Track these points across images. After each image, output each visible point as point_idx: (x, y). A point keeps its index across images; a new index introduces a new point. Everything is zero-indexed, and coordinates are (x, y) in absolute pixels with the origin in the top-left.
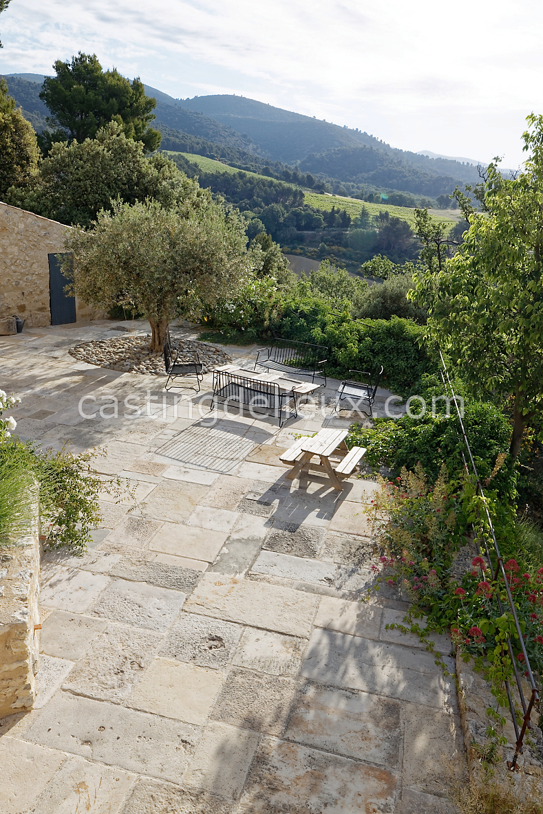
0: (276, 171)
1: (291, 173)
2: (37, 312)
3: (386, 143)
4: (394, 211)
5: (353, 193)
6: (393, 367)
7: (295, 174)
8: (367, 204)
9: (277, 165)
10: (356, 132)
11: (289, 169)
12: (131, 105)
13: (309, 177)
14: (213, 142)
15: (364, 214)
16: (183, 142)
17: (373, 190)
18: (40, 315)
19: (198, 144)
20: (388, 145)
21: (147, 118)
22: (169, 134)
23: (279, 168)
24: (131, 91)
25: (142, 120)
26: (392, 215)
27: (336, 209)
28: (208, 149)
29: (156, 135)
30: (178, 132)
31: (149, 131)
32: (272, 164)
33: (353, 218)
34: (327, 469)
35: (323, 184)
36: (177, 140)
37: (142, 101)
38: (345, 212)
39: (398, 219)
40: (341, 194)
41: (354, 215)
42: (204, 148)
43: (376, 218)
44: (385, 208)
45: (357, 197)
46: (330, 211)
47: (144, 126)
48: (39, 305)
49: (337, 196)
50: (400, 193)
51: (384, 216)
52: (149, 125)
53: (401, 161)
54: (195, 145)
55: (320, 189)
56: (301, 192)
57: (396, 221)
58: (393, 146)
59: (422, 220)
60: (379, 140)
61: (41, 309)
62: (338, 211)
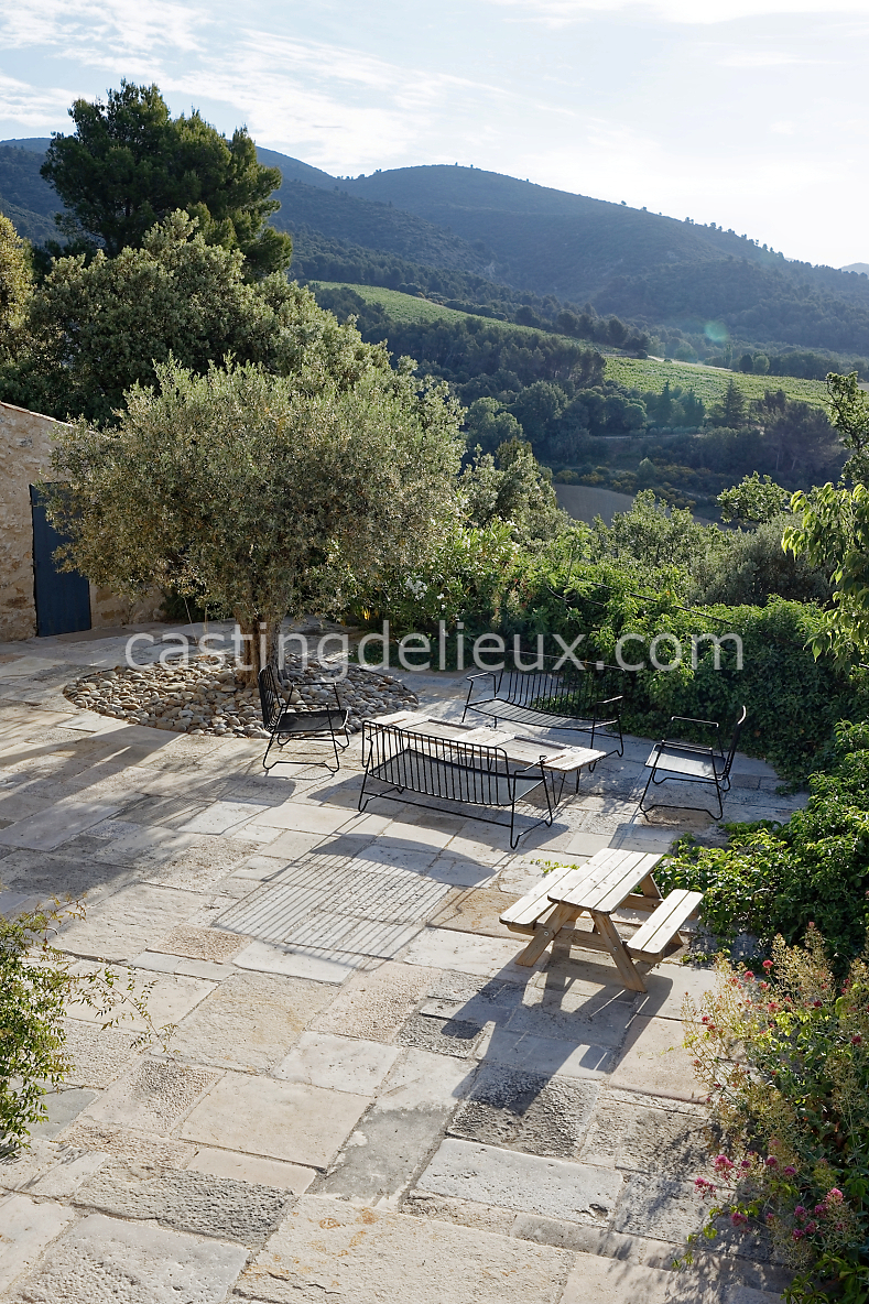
0: (546, 315)
1: (577, 317)
2: (5, 609)
3: (776, 251)
4: (800, 391)
5: (708, 354)
6: (774, 710)
7: (585, 319)
8: (739, 377)
9: (546, 302)
10: (712, 232)
11: (573, 309)
12: (229, 182)
13: (614, 324)
14: (413, 260)
15: (733, 396)
16: (351, 262)
17: (751, 347)
18: (12, 614)
19: (382, 265)
20: (781, 254)
21: (263, 209)
22: (323, 249)
23: (551, 308)
24: (228, 154)
25: (252, 212)
26: (791, 397)
27: (671, 388)
28: (403, 276)
29: (281, 243)
30: (341, 244)
31: (267, 235)
32: (537, 302)
33: (708, 405)
34: (609, 942)
35: (644, 339)
36: (340, 260)
37: (251, 173)
38: (691, 395)
39: (804, 405)
40: (683, 357)
41: (710, 400)
42: (396, 273)
43: (758, 406)
44: (776, 383)
45: (717, 363)
46: (659, 393)
47: (255, 225)
48: (12, 593)
49: (675, 362)
50: (808, 351)
51: (775, 400)
52: (265, 224)
53: (807, 287)
54: (377, 269)
55: (639, 348)
56: (597, 355)
57: (802, 409)
58: (789, 256)
59: (845, 398)
60: (761, 245)
61: (16, 603)
62: (677, 393)
